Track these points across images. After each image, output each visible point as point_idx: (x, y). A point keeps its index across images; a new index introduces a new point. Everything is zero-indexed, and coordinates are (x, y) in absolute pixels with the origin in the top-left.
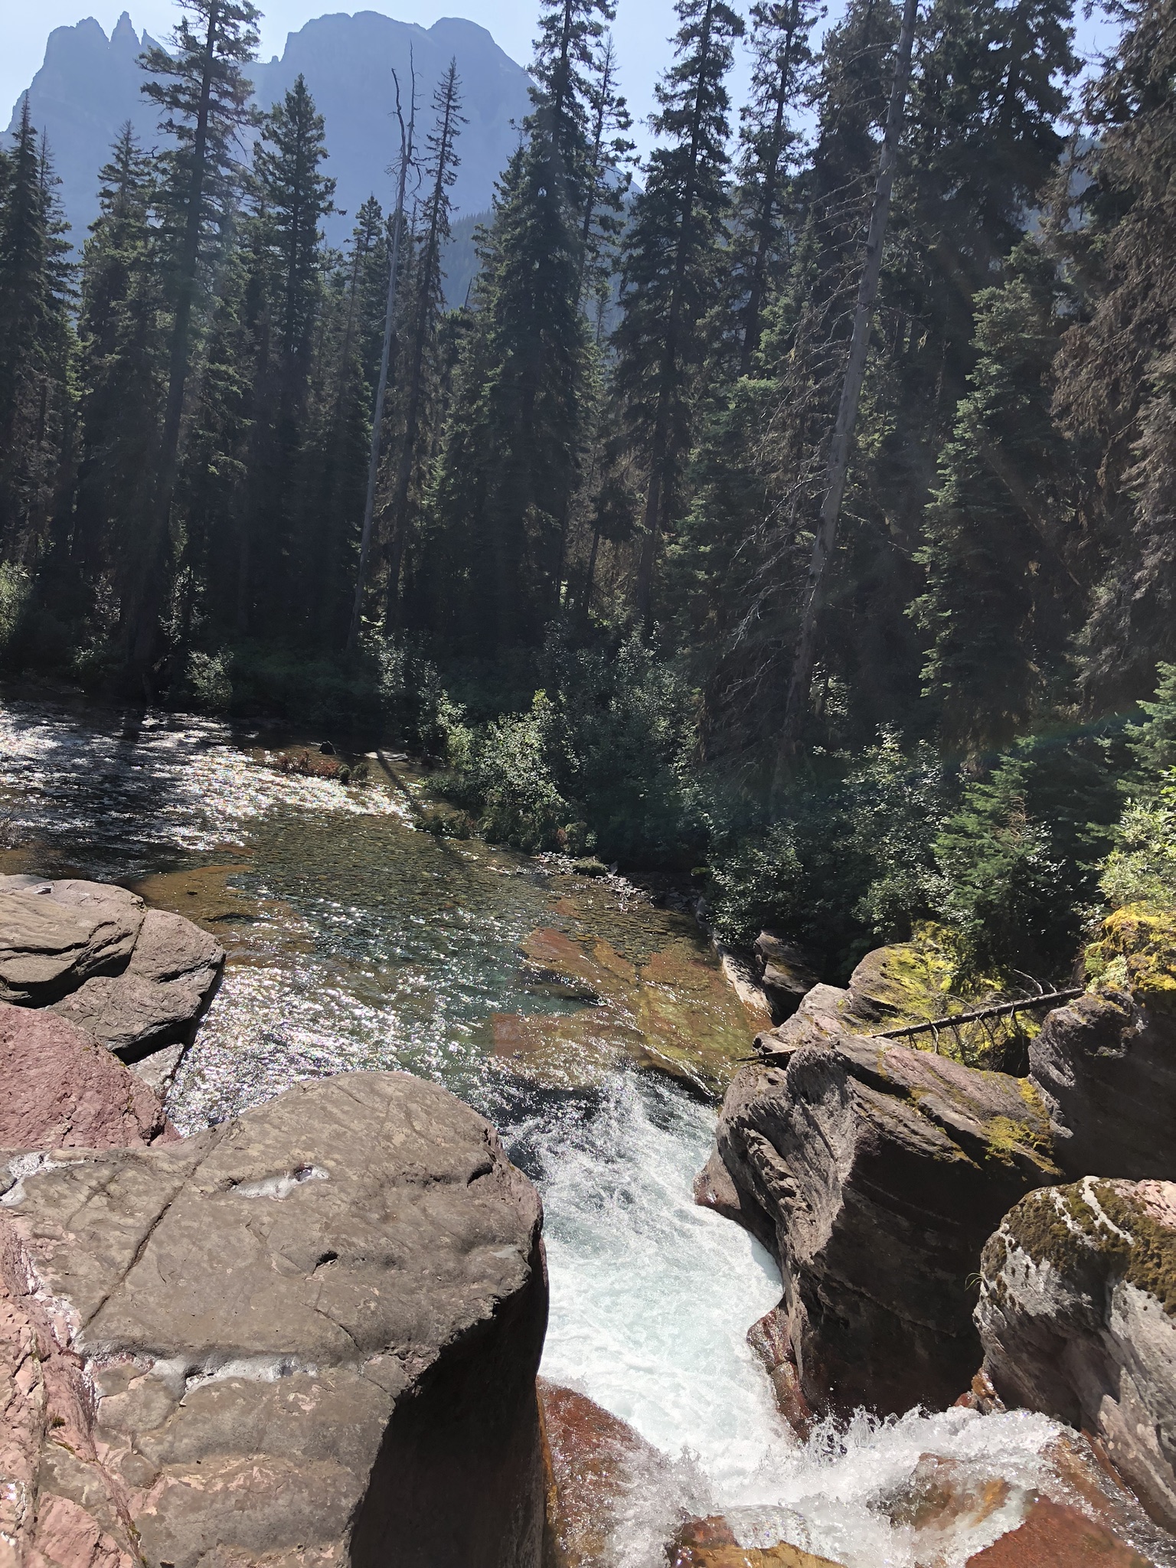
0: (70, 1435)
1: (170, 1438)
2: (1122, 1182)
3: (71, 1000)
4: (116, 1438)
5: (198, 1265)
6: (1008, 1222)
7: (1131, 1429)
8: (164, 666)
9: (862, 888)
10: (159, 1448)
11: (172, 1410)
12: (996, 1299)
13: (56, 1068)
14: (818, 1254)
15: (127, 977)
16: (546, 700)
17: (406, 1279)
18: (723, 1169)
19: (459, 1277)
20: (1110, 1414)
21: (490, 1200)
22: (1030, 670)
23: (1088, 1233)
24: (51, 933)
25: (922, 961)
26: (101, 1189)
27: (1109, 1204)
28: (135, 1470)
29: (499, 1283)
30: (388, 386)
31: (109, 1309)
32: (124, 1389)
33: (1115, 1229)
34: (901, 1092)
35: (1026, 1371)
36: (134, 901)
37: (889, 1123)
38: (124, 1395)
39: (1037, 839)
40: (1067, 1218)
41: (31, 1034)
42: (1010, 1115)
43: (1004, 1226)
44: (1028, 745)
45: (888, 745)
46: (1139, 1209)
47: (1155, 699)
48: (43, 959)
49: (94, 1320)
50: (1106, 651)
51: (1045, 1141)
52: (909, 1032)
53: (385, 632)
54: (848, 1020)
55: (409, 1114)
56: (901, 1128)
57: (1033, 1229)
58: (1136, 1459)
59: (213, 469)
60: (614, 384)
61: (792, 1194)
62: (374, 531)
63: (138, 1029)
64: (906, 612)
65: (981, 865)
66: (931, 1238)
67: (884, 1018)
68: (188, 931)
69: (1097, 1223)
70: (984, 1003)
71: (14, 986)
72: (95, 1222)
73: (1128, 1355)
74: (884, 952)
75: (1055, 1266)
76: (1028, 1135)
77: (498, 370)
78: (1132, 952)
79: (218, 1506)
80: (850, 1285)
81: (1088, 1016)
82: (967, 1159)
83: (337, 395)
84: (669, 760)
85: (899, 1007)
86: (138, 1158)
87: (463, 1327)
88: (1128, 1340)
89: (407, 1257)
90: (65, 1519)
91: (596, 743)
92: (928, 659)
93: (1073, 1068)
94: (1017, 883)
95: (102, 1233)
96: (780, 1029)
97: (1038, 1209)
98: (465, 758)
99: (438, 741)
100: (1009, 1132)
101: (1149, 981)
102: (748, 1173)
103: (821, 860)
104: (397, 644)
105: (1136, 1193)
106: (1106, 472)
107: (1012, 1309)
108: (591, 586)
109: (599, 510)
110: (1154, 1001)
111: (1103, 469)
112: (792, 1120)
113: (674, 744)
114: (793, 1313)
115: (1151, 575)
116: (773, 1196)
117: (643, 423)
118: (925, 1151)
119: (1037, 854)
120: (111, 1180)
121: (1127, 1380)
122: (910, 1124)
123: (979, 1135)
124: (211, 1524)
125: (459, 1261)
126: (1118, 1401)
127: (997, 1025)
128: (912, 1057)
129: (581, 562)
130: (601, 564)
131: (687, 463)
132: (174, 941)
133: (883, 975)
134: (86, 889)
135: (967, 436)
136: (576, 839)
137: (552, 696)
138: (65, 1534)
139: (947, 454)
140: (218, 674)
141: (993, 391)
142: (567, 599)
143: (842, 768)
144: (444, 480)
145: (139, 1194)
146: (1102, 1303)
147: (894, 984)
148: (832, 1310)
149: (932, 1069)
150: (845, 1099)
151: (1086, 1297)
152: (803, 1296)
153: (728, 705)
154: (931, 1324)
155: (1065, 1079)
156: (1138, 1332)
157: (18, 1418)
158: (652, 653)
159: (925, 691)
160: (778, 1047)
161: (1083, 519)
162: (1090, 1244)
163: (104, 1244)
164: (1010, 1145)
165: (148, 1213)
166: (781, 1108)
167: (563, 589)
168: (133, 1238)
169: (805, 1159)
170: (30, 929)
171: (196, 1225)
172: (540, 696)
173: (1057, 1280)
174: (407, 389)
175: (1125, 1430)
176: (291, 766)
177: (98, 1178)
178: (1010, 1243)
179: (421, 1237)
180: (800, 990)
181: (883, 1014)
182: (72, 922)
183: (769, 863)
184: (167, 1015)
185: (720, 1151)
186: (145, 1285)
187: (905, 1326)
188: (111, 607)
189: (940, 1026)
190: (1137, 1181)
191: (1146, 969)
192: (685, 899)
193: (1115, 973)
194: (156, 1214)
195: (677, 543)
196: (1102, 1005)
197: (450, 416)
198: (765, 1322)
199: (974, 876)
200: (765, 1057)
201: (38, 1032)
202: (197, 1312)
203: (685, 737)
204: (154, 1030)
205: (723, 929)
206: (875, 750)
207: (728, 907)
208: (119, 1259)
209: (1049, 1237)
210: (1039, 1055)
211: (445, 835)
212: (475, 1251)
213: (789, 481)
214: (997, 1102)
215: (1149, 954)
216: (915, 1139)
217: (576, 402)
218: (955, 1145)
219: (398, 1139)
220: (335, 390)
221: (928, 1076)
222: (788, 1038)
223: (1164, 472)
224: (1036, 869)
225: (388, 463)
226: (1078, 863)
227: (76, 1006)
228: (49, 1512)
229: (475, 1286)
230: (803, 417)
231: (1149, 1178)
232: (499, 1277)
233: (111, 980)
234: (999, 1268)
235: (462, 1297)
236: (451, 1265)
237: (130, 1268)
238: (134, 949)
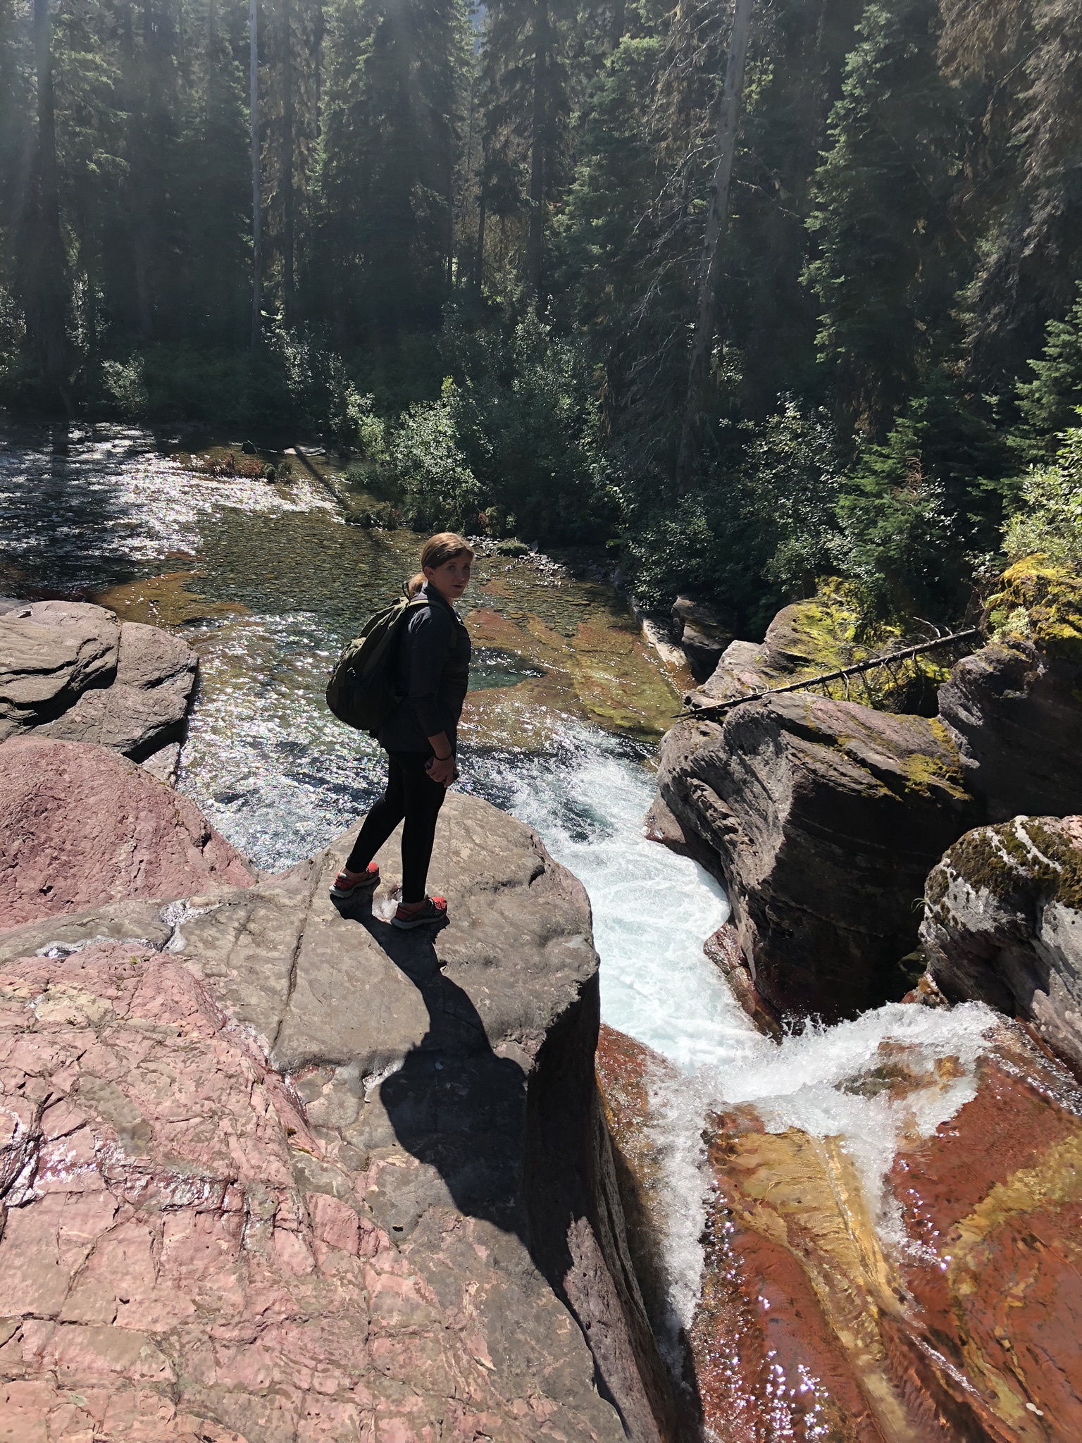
0: (301, 1139)
1: (367, 1129)
2: (1048, 819)
3: (73, 713)
4: (327, 1134)
5: (342, 985)
6: (948, 856)
7: (1061, 1015)
8: (79, 377)
9: (770, 549)
10: (362, 1138)
11: (361, 1106)
12: (940, 919)
13: (109, 794)
14: (764, 881)
15: (116, 688)
16: (454, 386)
17: (504, 975)
18: (667, 810)
19: (544, 968)
20: (1041, 1004)
21: (550, 897)
22: (917, 329)
23: (1022, 865)
24: (42, 654)
25: (827, 614)
26: (243, 929)
27: (1039, 839)
28: (351, 1158)
29: (578, 969)
30: (260, 65)
31: (287, 1031)
32: (320, 1095)
33: (1045, 860)
34: (828, 740)
35: (967, 974)
36: (108, 616)
37: (821, 768)
38: (322, 1100)
39: (932, 495)
40: (1003, 853)
41: (80, 766)
42: (924, 752)
43: (947, 860)
44: (921, 406)
45: (790, 413)
46: (1067, 842)
47: (1041, 357)
48: (40, 680)
49: (279, 1042)
50: (996, 310)
51: (956, 772)
52: (823, 680)
53: (286, 325)
54: (766, 674)
55: (467, 830)
56: (832, 772)
57: (972, 863)
58: (1065, 1038)
59: (93, 166)
60: (488, 47)
61: (735, 831)
62: (264, 222)
63: (137, 733)
64: (800, 279)
65: (880, 524)
66: (861, 860)
67: (798, 669)
68: (162, 640)
69: (1030, 856)
70: (886, 650)
71: (21, 706)
72: (249, 958)
73: (1057, 958)
74: (793, 609)
75: (994, 892)
76: (941, 768)
77: (370, 40)
78: (1031, 603)
79: (422, 1178)
80: (793, 904)
81: (994, 664)
82: (889, 793)
83: (208, 77)
84: (577, 435)
85: (810, 657)
86: (262, 897)
87: (560, 1011)
88: (1058, 948)
89: (501, 957)
90: (329, 1210)
91: (507, 427)
92: (821, 324)
93: (981, 710)
94: (914, 538)
95: (257, 967)
96: (706, 686)
97: (976, 847)
98: (379, 448)
99: (350, 433)
100: (924, 767)
101: (1050, 630)
102: (693, 817)
103: (730, 527)
104: (298, 339)
105: (1063, 829)
106: (991, 119)
107: (955, 927)
108: (481, 262)
109: (484, 184)
110: (1053, 648)
111: (988, 116)
112: (731, 769)
113: (579, 420)
114: (742, 927)
115: (1039, 230)
116: (718, 834)
117: (522, 88)
118: (854, 790)
119: (932, 509)
120: (248, 920)
121: (1055, 978)
122: (839, 767)
123: (899, 772)
124: (421, 1192)
125: (542, 955)
126: (1048, 994)
127: (900, 667)
128: (834, 708)
129: (469, 239)
130: (489, 240)
131: (566, 127)
132: (152, 650)
133: (794, 630)
134: (64, 609)
135: (857, 92)
136: (498, 521)
137: (459, 382)
138: (334, 1222)
139: (837, 113)
140: (132, 382)
141: (882, 41)
142: (459, 277)
143: (748, 436)
144: (327, 164)
145: (275, 929)
146: (1034, 920)
147: (804, 637)
148: (777, 924)
149: (854, 717)
150: (779, 750)
151: (1020, 915)
152: (752, 914)
153: (633, 382)
154: (863, 929)
155: (974, 719)
156: (1067, 942)
157: (267, 1136)
158: (548, 328)
159: (820, 357)
160: (707, 703)
161: (969, 171)
162: (1024, 873)
163: (261, 976)
164: (926, 778)
165: (288, 945)
166: (720, 760)
167: (454, 267)
168: (284, 968)
169: (745, 801)
170: (22, 652)
171: (329, 951)
172: (448, 383)
173: (995, 903)
174: (280, 65)
175: (1055, 1016)
176: (218, 468)
177: (238, 920)
178: (952, 874)
179: (506, 938)
180: (716, 647)
181: (796, 665)
182: (58, 642)
183: (681, 533)
184: (161, 719)
185: (663, 796)
186: (306, 1007)
187: (841, 932)
188: (15, 320)
189: (849, 672)
190: (1061, 817)
191: (1047, 620)
192: (603, 571)
193: (1018, 623)
194: (294, 946)
195: (563, 213)
196: (1007, 653)
197: (326, 93)
198: (718, 936)
199: (875, 534)
200: (695, 712)
201: (86, 763)
202: (354, 1026)
203: (589, 414)
204: (151, 733)
205: (641, 597)
206: (777, 419)
207: (645, 576)
208: (279, 988)
209: (987, 870)
210: (947, 697)
211: (373, 526)
212: (550, 944)
213: (679, 149)
214: (913, 742)
215: (1049, 605)
216: (844, 780)
217: (452, 70)
218: (879, 782)
219: (465, 853)
220: (206, 73)
221: (851, 724)
222: (712, 693)
223: (1054, 123)
224: (932, 523)
225: (269, 149)
226: (969, 515)
227: (78, 719)
228: (316, 1206)
229: (559, 975)
230: (689, 79)
231: (1070, 814)
232: (576, 965)
233: (104, 691)
234: (942, 895)
235: (552, 985)
236: (536, 959)
237: (289, 994)
238: (118, 661)
